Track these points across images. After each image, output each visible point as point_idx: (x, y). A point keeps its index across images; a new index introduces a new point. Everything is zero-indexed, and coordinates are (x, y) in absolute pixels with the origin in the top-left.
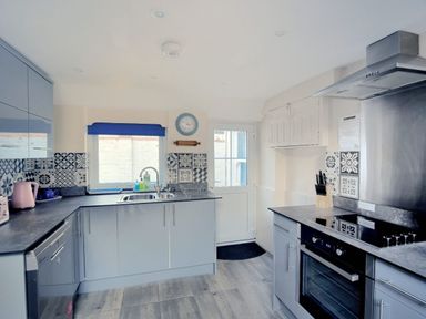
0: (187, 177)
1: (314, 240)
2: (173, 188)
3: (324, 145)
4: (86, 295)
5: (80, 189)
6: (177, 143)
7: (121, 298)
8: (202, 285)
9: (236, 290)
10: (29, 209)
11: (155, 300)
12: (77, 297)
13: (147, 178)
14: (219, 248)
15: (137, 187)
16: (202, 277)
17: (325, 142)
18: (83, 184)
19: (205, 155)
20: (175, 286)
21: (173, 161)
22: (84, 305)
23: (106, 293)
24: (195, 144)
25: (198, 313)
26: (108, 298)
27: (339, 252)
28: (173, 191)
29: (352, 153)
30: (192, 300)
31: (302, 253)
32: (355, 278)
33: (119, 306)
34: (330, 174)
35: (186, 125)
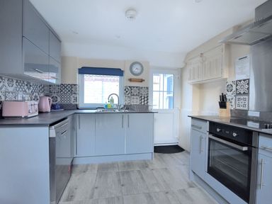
0: (136, 101)
1: (218, 130)
2: (127, 107)
3: (225, 77)
4: (77, 166)
5: (74, 106)
6: (130, 80)
7: (96, 167)
8: (145, 165)
9: (166, 169)
10: (47, 112)
11: (117, 170)
12: (72, 166)
13: (112, 101)
14: (155, 147)
15: (106, 106)
16: (144, 161)
17: (226, 75)
18: (75, 103)
19: (147, 88)
20: (128, 165)
21: (127, 91)
22: (76, 170)
23: (88, 165)
24: (142, 81)
25: (142, 178)
26: (89, 168)
27: (235, 135)
28: (127, 109)
29: (244, 80)
30: (139, 172)
31: (210, 139)
32: (245, 149)
33: (96, 172)
34: (229, 96)
35: (136, 69)
